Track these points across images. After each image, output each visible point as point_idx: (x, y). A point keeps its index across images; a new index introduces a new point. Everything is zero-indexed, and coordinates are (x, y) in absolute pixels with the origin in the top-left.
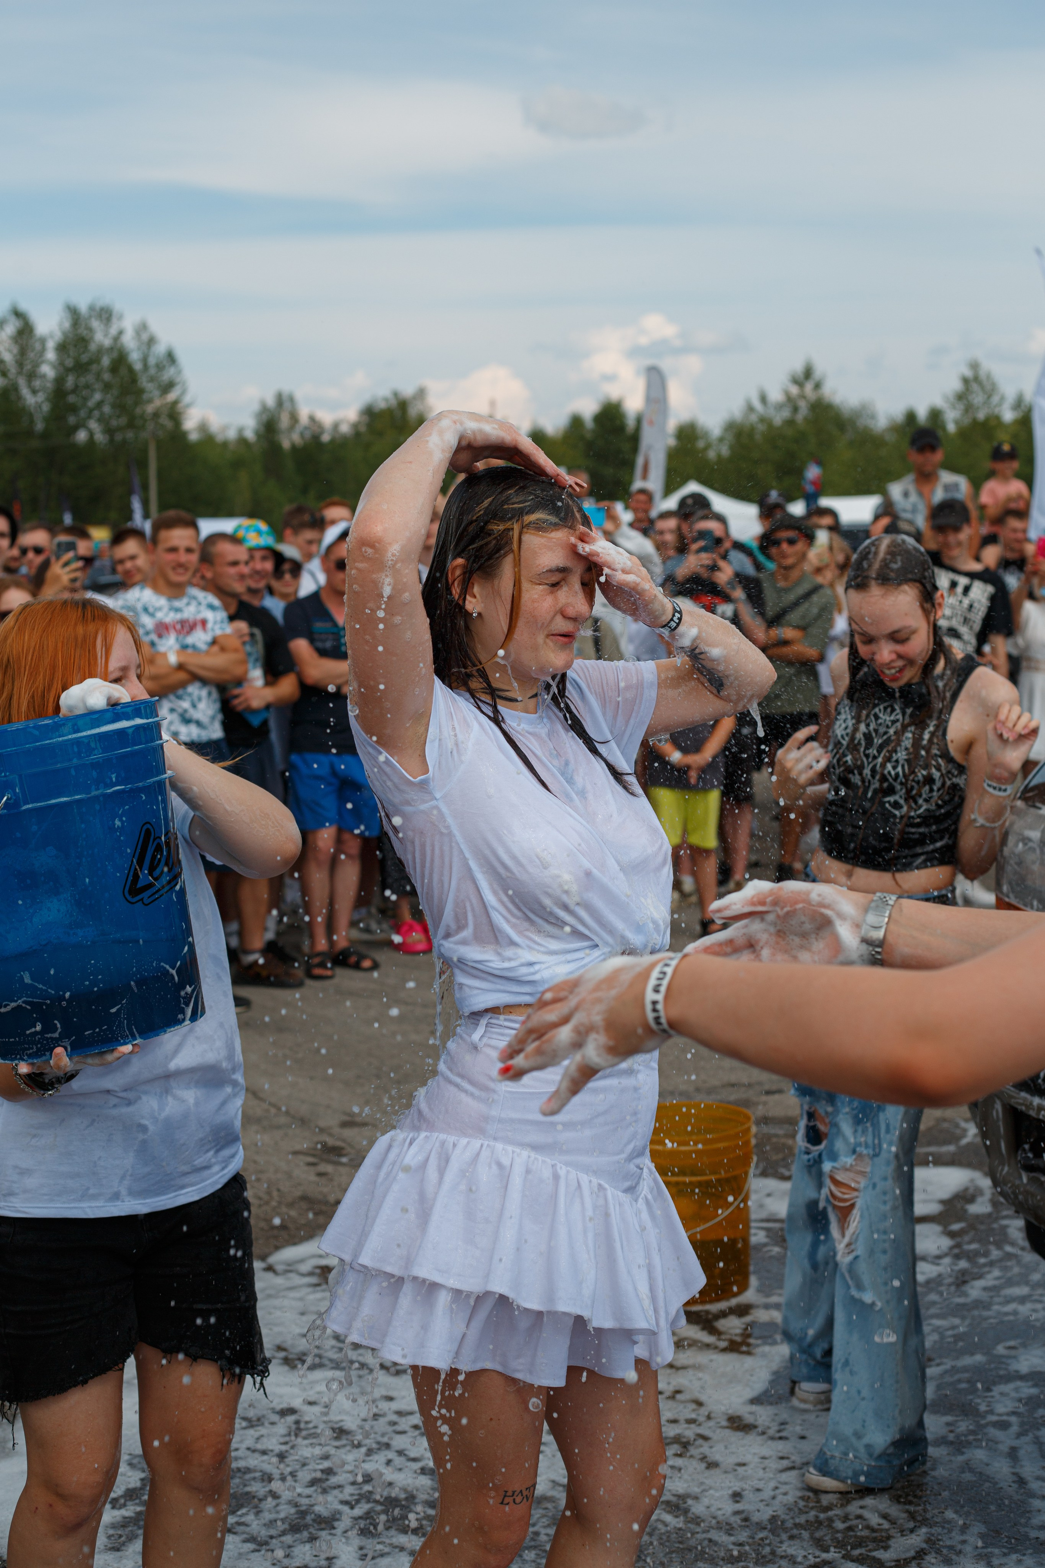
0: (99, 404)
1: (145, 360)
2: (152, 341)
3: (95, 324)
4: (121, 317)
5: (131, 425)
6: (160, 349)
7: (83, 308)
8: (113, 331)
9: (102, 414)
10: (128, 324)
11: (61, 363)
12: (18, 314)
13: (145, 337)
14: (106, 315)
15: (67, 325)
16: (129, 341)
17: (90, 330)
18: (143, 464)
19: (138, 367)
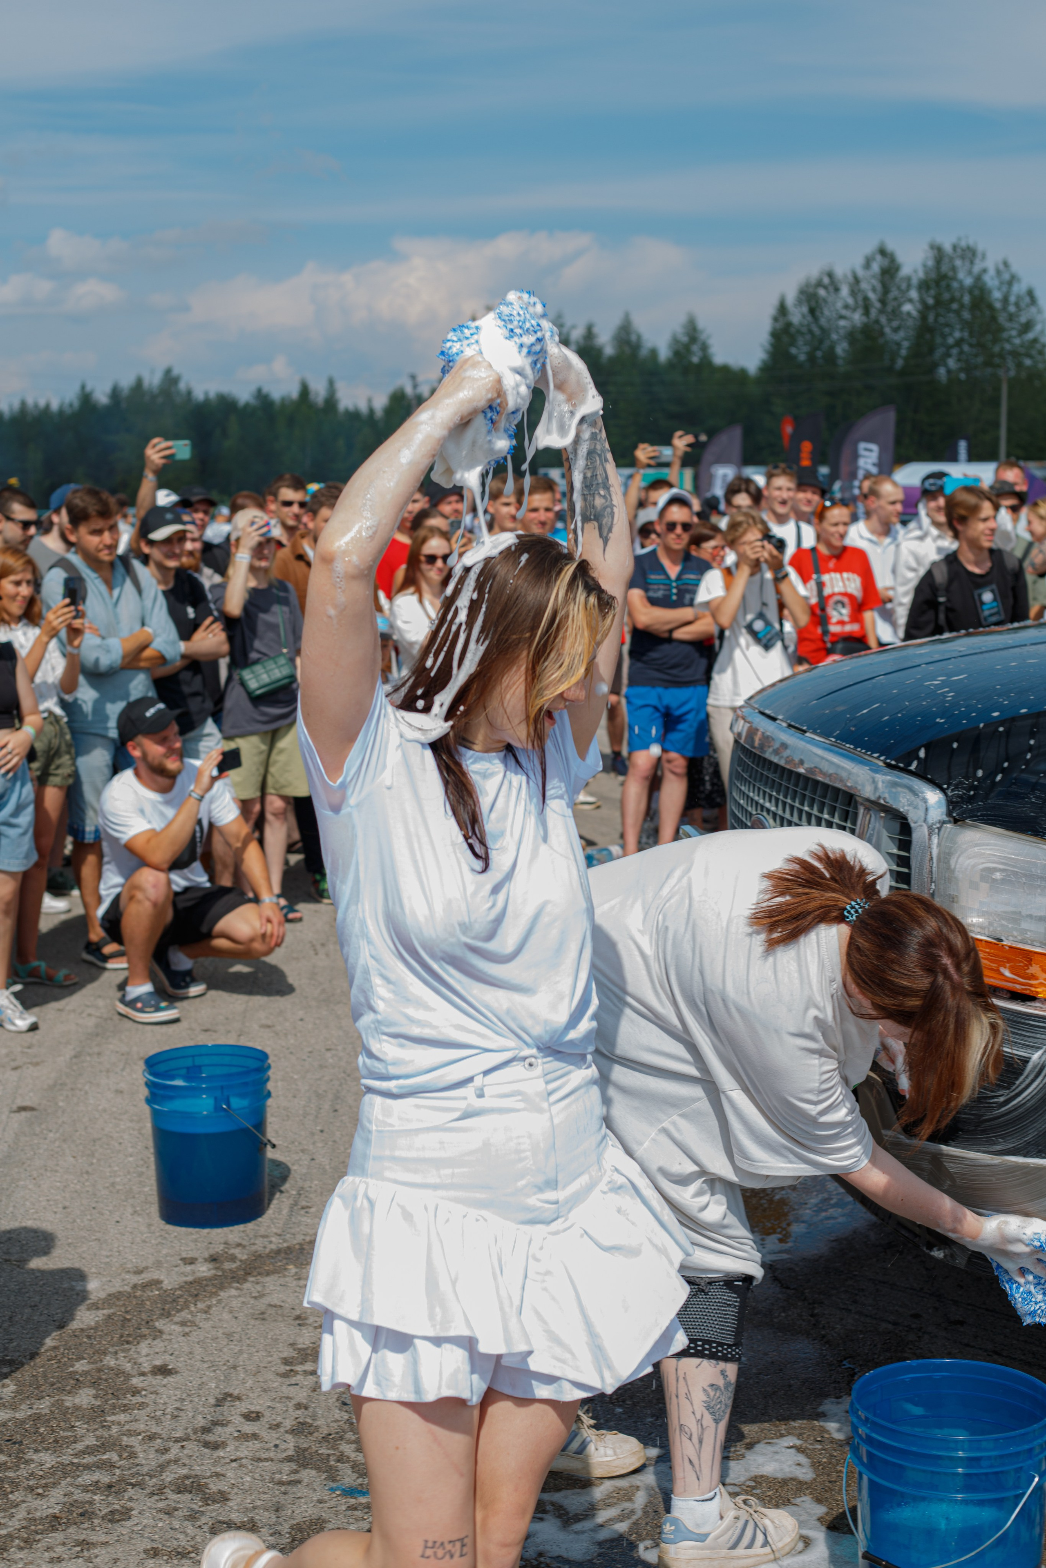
0: (959, 343)
1: (1005, 300)
2: (1013, 279)
3: (958, 263)
4: (984, 257)
5: (988, 364)
6: (1019, 289)
7: (948, 247)
8: (976, 269)
9: (961, 352)
10: (990, 263)
11: (923, 302)
12: (883, 252)
13: (1006, 277)
14: (969, 254)
15: (930, 263)
16: (990, 280)
17: (954, 269)
18: (995, 402)
19: (998, 305)
